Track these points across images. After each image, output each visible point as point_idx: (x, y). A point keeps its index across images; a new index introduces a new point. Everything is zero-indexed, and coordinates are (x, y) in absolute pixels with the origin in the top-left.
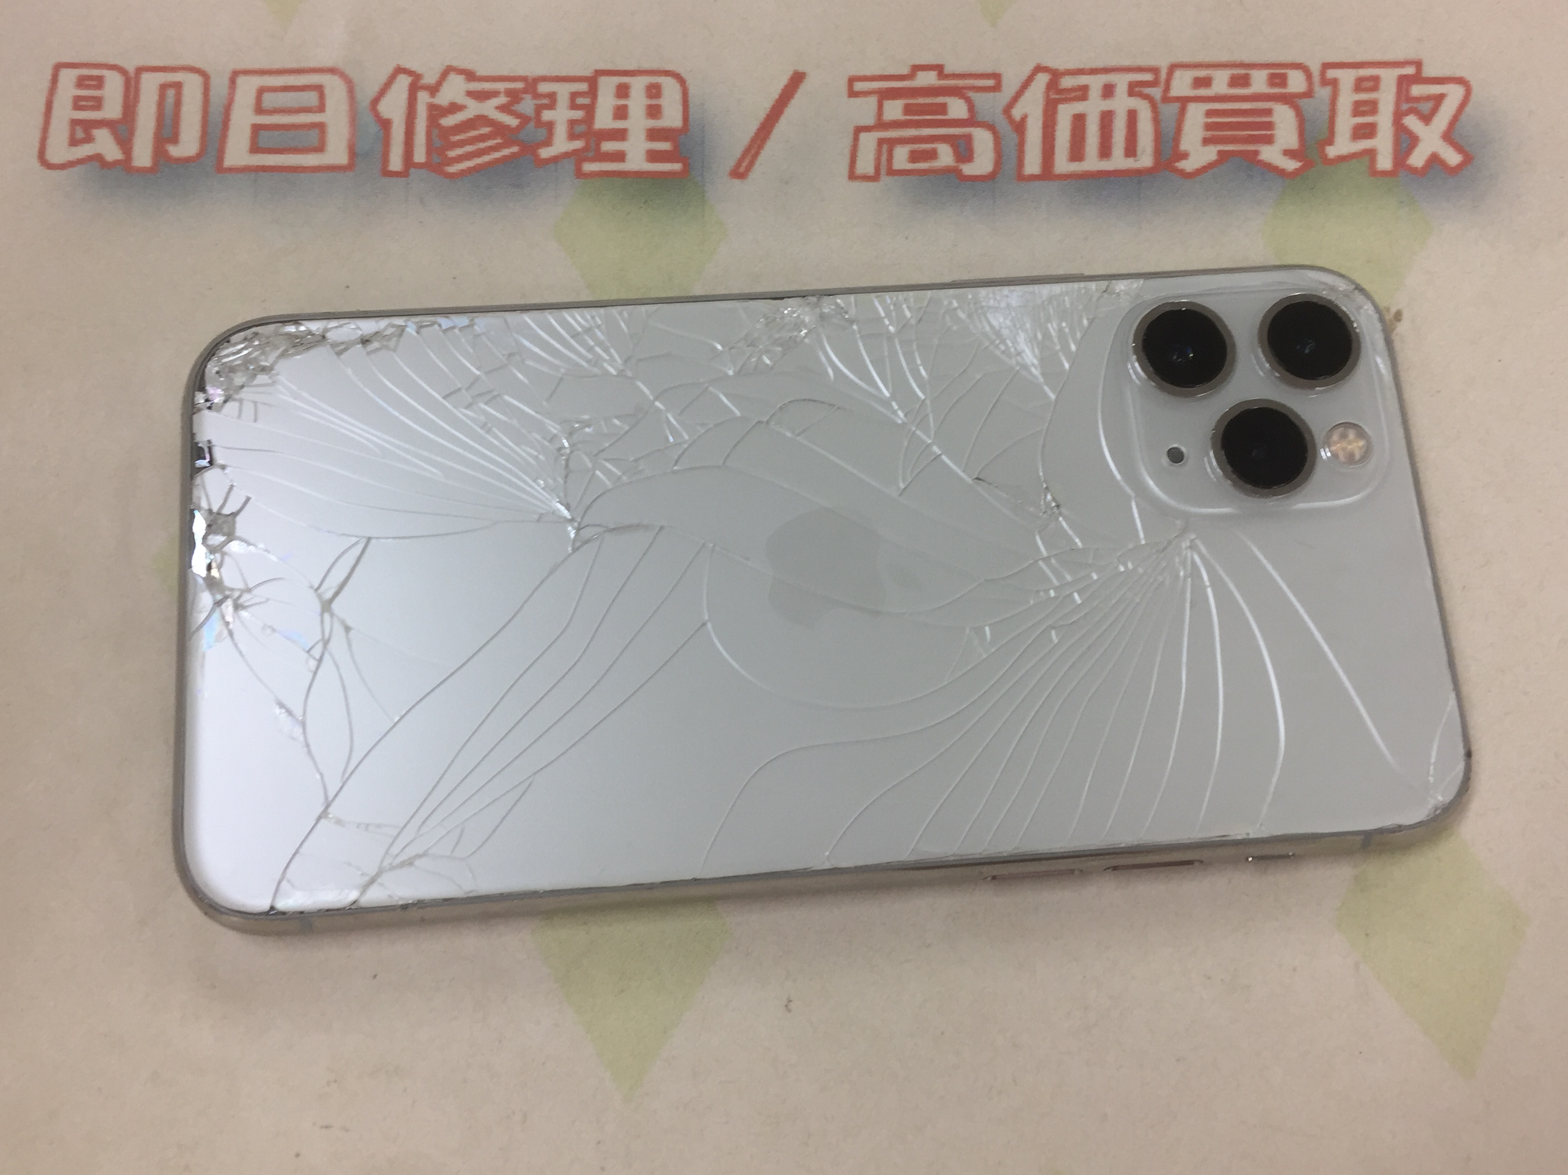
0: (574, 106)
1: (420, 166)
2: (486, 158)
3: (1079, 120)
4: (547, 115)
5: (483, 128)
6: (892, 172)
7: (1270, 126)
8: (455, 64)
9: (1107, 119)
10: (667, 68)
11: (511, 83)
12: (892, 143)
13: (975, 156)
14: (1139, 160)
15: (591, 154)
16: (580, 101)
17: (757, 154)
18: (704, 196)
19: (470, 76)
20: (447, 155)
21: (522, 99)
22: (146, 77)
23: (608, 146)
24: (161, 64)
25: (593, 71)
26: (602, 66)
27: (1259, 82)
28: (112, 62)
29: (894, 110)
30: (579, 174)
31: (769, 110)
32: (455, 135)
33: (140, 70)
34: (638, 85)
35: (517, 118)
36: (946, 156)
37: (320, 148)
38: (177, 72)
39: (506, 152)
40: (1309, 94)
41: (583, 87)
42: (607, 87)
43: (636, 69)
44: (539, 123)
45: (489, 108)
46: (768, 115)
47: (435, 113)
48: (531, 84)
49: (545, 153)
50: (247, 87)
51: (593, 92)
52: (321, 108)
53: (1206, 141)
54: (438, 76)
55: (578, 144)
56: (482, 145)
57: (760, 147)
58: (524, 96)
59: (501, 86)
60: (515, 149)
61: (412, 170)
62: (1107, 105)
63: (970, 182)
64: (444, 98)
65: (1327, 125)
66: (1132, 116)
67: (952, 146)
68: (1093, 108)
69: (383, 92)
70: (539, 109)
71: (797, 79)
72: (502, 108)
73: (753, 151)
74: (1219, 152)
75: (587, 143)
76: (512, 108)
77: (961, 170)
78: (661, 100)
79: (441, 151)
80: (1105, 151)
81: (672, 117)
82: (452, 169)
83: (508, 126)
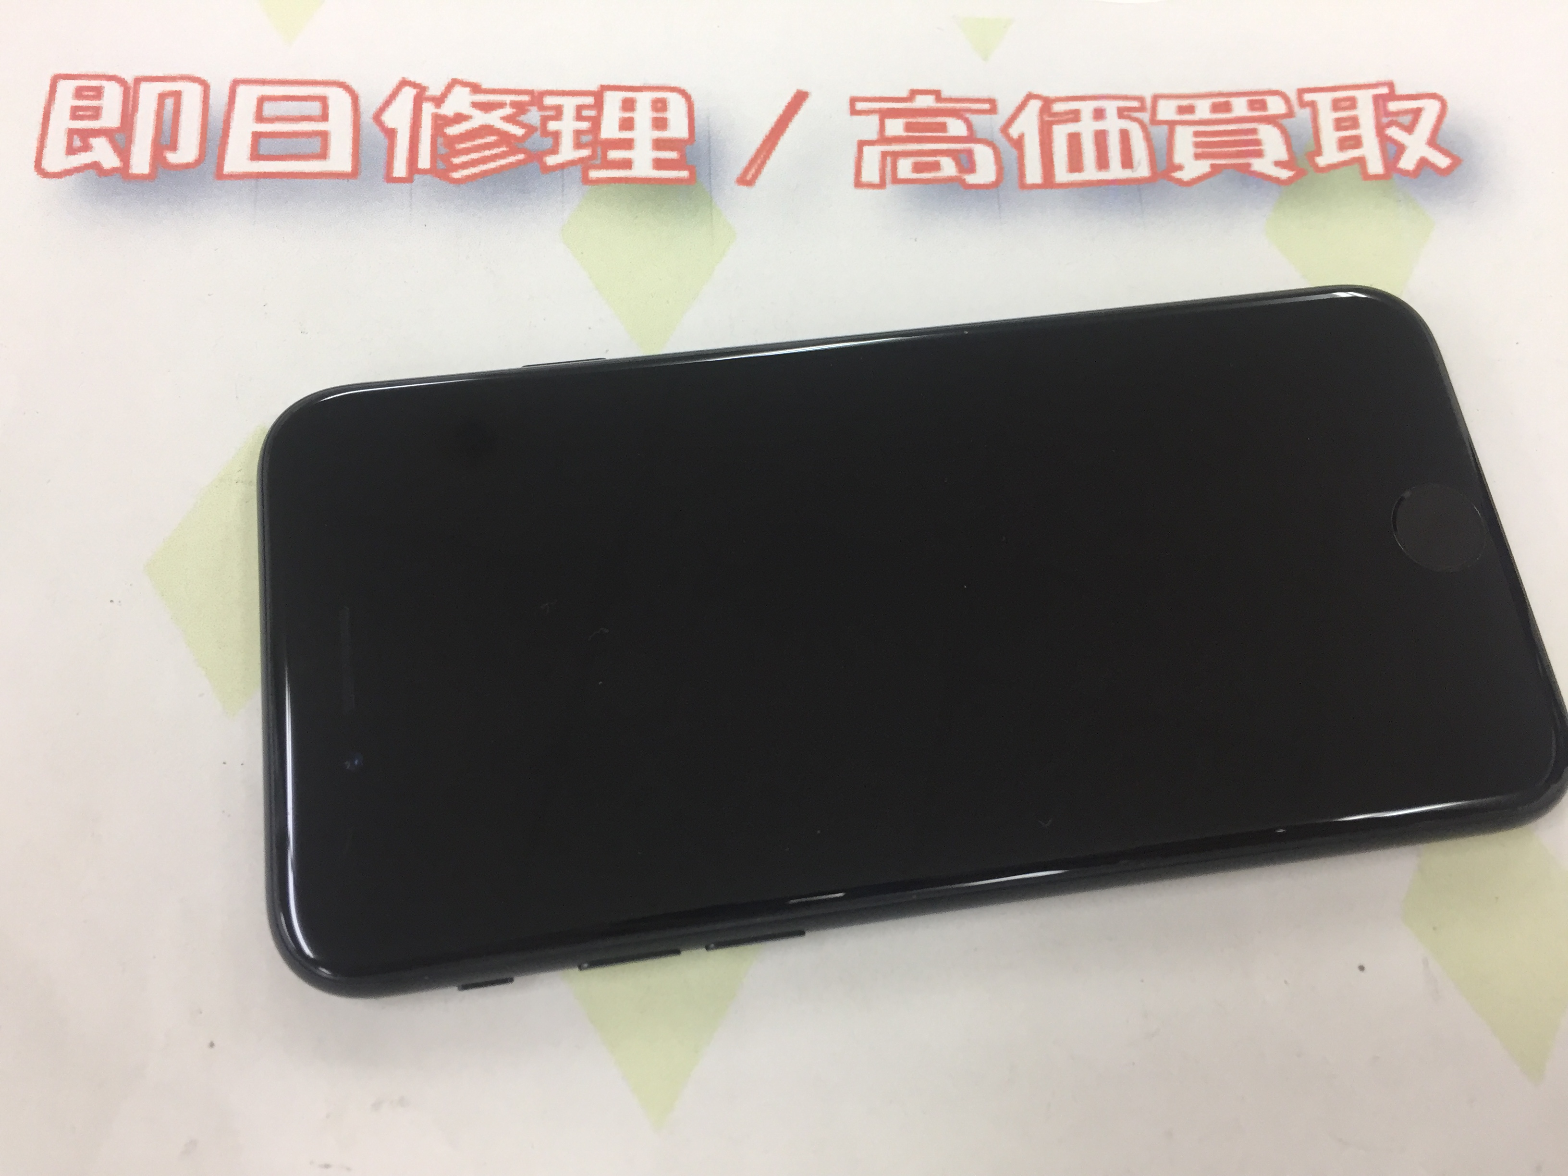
0: (579, 117)
1: (424, 172)
2: (492, 165)
3: (1074, 140)
4: (552, 126)
5: (488, 137)
6: (896, 180)
7: (1258, 142)
8: (459, 77)
9: (1101, 138)
10: (672, 86)
11: (517, 96)
12: (896, 155)
13: (978, 168)
14: (1136, 171)
15: (598, 162)
16: (585, 113)
17: (763, 163)
18: (711, 201)
19: (476, 88)
20: (452, 162)
21: (528, 110)
22: (144, 87)
23: (614, 155)
24: (160, 74)
25: (599, 86)
26: (606, 82)
27: (1240, 107)
28: (111, 73)
29: (896, 127)
30: (586, 180)
31: (773, 124)
32: (462, 143)
33: (138, 81)
34: (644, 100)
35: (523, 128)
36: (949, 168)
37: (323, 155)
38: (177, 82)
39: (512, 159)
40: (1290, 114)
41: (590, 100)
42: (613, 102)
43: (642, 85)
44: (545, 133)
45: (494, 119)
46: (772, 129)
47: (441, 122)
48: (537, 98)
49: (551, 160)
50: (247, 97)
51: (599, 105)
52: (324, 117)
53: (1198, 156)
54: (443, 88)
55: (585, 153)
56: (487, 153)
57: (767, 157)
58: (530, 108)
59: (508, 98)
60: (521, 157)
61: (416, 177)
62: (1100, 125)
63: (975, 190)
64: (448, 109)
65: (1312, 142)
66: (1125, 136)
67: (954, 159)
68: (1087, 128)
69: (388, 103)
70: (545, 120)
71: (800, 98)
72: (507, 119)
73: (759, 162)
74: (1212, 166)
75: (594, 152)
76: (518, 118)
77: (965, 179)
78: (667, 112)
79: (446, 158)
80: (1103, 162)
81: (678, 129)
82: (456, 175)
83: (514, 136)
